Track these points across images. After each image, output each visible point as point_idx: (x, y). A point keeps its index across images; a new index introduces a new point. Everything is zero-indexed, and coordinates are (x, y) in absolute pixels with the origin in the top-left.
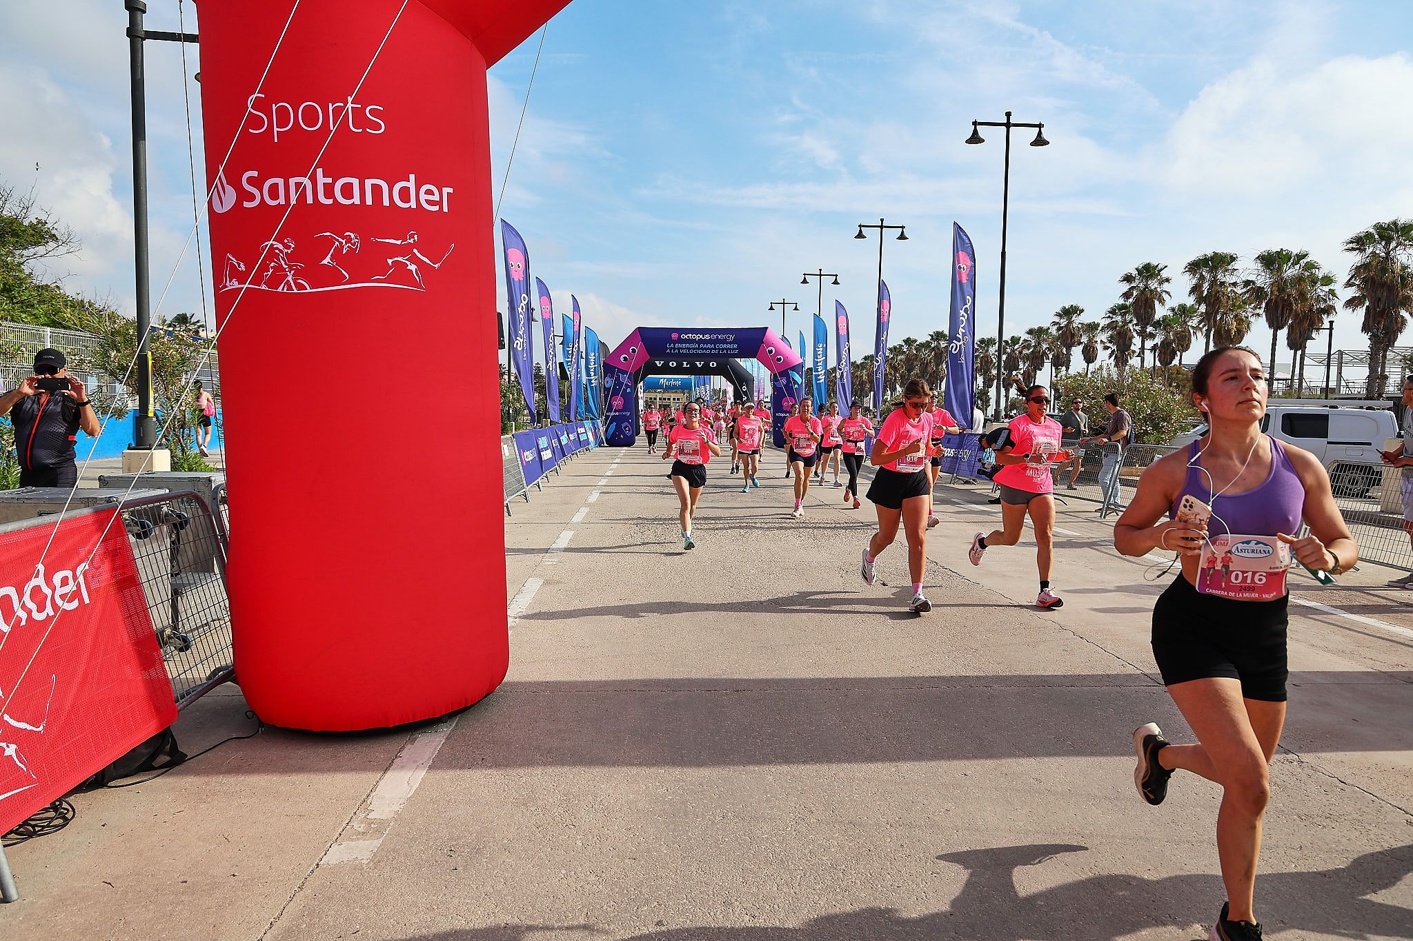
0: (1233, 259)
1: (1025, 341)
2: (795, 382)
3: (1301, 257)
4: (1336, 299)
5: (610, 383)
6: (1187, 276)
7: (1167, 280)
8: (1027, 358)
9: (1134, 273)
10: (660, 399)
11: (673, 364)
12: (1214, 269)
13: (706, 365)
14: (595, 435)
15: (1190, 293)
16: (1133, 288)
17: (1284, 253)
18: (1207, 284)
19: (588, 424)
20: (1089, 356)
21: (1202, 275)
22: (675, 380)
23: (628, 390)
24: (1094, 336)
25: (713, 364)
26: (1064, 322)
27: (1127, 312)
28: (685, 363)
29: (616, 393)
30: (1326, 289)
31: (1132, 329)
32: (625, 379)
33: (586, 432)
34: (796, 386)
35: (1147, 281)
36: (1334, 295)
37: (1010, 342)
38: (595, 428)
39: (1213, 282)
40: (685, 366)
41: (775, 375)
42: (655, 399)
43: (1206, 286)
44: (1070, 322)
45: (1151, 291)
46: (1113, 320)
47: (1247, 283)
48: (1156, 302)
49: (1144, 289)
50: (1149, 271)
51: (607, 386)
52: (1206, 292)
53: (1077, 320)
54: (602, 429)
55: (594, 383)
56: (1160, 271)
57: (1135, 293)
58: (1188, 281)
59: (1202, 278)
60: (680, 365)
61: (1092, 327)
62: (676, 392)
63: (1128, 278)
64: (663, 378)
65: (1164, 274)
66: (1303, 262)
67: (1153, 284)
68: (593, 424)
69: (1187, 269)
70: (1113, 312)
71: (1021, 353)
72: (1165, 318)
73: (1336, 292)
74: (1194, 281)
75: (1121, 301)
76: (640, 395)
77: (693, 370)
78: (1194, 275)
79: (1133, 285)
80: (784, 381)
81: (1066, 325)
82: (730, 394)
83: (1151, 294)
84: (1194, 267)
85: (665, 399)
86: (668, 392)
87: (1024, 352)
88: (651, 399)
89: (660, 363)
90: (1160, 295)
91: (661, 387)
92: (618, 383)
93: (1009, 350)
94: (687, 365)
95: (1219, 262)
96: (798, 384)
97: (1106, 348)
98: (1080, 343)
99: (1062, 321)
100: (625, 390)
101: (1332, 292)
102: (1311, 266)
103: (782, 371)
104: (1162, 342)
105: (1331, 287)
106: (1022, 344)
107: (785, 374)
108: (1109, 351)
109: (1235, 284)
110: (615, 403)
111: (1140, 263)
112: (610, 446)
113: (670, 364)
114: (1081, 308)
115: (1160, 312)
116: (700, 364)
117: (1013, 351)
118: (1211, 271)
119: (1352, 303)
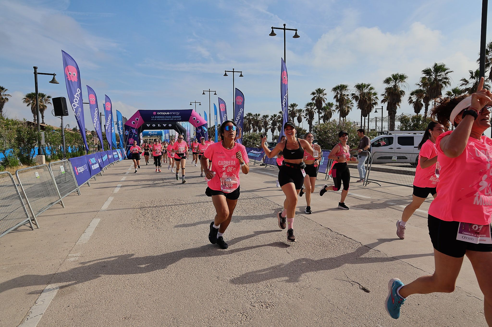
0: (346, 87)
1: (279, 116)
2: (205, 131)
3: (369, 85)
4: (378, 100)
5: (127, 133)
6: (333, 92)
7: (326, 94)
8: (279, 121)
9: (315, 91)
10: (149, 140)
11: (154, 125)
12: (341, 90)
13: (167, 126)
14: (122, 155)
15: (334, 98)
16: (315, 97)
17: (363, 84)
18: (339, 95)
19: (118, 151)
20: (300, 120)
21: (337, 92)
22: (155, 132)
23: (136, 136)
24: (300, 114)
25: (170, 125)
26: (291, 109)
27: (312, 105)
28: (159, 125)
29: (130, 137)
30: (375, 97)
31: (313, 111)
32: (134, 131)
33: (118, 153)
34: (205, 132)
35: (319, 94)
36: (377, 99)
37: (273, 116)
38: (122, 152)
39: (341, 95)
40: (159, 126)
41: (196, 128)
42: (147, 140)
43: (339, 96)
44: (293, 109)
45: (321, 97)
46: (308, 108)
47: (353, 94)
48: (323, 102)
49: (319, 97)
50: (320, 91)
51: (127, 134)
52: (339, 98)
53: (296, 108)
54: (125, 152)
55: (121, 133)
56: (323, 91)
57: (316, 98)
58: (334, 94)
59: (338, 93)
60: (157, 125)
61: (300, 111)
62: (155, 137)
63: (313, 94)
64: (150, 131)
65: (325, 92)
66: (369, 87)
67: (321, 95)
68: (121, 150)
69: (333, 90)
70: (308, 105)
71: (277, 120)
72: (324, 107)
73: (377, 97)
74: (335, 94)
75: (311, 101)
76: (141, 137)
77: (162, 128)
78: (335, 92)
79: (315, 95)
80: (200, 130)
81: (292, 110)
82: (177, 137)
83: (321, 99)
84: (335, 89)
85: (151, 140)
86: (152, 137)
87: (278, 119)
88: (145, 140)
89: (149, 125)
90: (323, 99)
91: (149, 135)
92: (131, 133)
93: (273, 119)
94: (160, 126)
95: (343, 87)
96: (206, 131)
97: (305, 118)
98: (296, 116)
99: (291, 108)
100: (134, 136)
101: (376, 98)
102: (371, 89)
103: (199, 127)
104: (324, 115)
105: (376, 96)
106: (277, 117)
107: (200, 127)
108: (306, 118)
109: (348, 95)
110: (130, 141)
111: (317, 88)
112: (129, 159)
113: (153, 125)
114: (297, 104)
115: (324, 105)
116: (165, 125)
117: (275, 119)
118: (340, 91)
119: (383, 101)
